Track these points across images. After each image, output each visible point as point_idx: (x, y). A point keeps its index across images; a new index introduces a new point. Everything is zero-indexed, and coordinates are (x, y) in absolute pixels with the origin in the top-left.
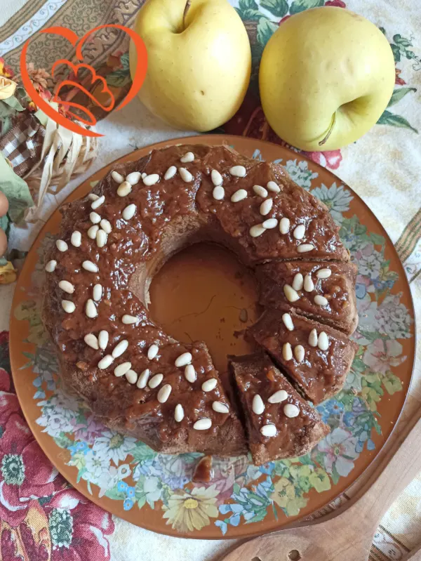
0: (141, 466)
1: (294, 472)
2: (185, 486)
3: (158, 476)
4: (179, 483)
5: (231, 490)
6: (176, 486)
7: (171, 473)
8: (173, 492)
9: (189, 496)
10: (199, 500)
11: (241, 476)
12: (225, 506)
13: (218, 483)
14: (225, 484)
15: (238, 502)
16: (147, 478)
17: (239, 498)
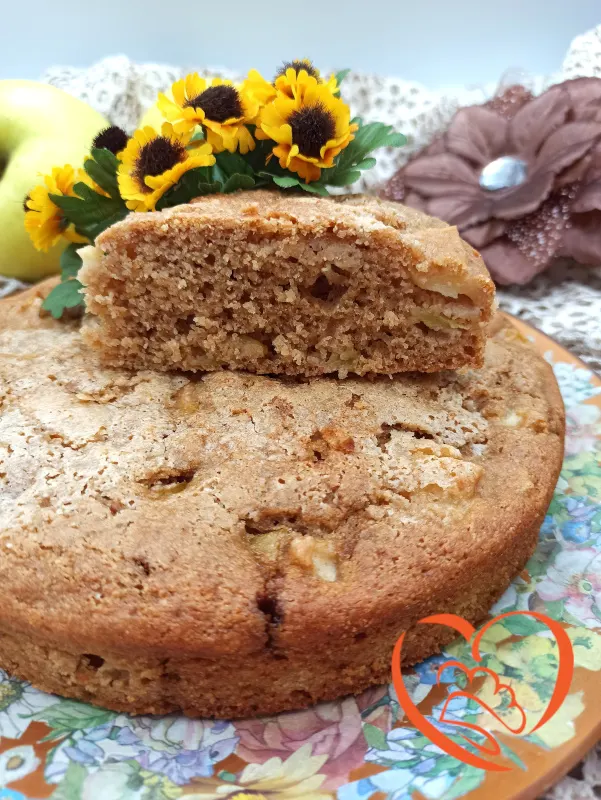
0: (74, 744)
1: (511, 658)
2: (217, 767)
3: (129, 760)
4: (199, 764)
5: (360, 745)
6: (188, 774)
7: (171, 744)
8: (180, 790)
9: (235, 788)
10: (266, 793)
11: (376, 707)
12: (355, 784)
13: (319, 736)
14: (338, 736)
15: (389, 765)
16: (92, 770)
17: (387, 755)
